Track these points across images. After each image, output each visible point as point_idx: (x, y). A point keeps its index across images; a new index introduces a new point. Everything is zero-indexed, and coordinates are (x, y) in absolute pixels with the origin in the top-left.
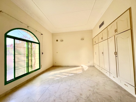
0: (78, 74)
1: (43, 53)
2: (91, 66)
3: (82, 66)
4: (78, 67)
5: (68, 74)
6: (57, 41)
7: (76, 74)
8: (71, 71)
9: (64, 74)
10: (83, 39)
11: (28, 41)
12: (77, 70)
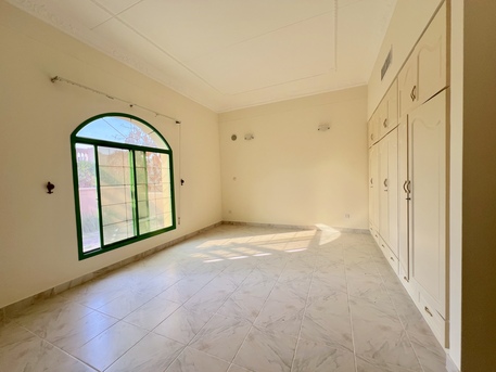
0: (290, 254)
1: (182, 181)
2: (354, 231)
3: (319, 230)
4: (304, 230)
5: (251, 252)
6: (234, 138)
7: (281, 255)
8: (268, 242)
9: (242, 249)
10: (325, 127)
11: (132, 148)
12: (291, 240)
